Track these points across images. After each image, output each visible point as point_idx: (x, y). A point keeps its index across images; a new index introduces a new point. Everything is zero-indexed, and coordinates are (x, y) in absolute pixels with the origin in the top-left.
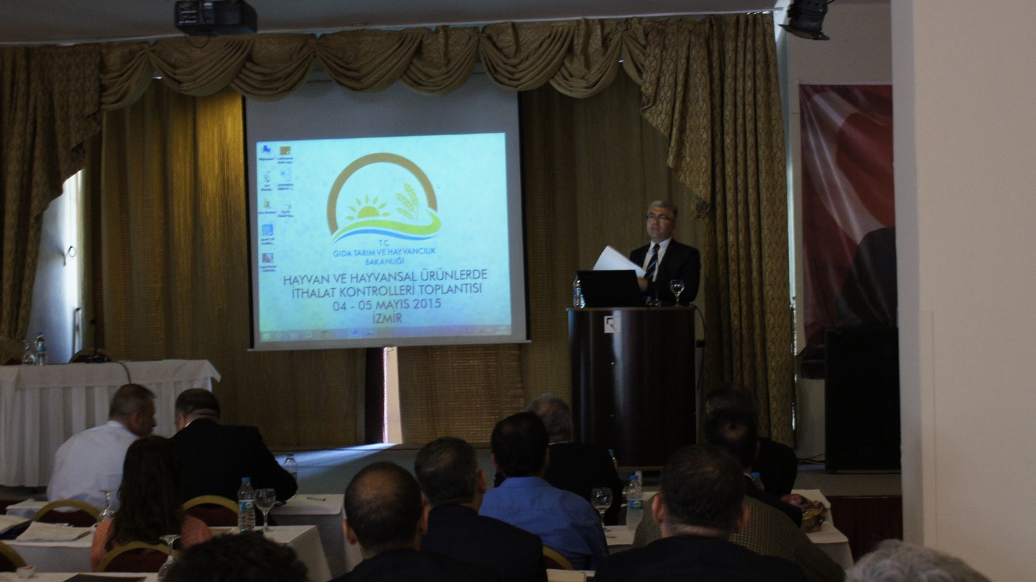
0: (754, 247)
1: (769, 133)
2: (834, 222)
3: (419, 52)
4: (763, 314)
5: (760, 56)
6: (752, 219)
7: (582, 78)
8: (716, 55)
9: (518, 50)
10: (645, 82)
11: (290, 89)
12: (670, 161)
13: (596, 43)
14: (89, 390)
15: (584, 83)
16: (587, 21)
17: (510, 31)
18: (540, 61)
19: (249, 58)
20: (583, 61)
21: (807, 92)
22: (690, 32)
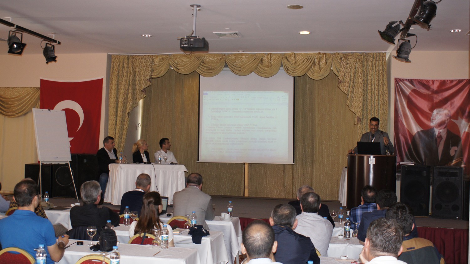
3: (261, 62)
8: (365, 67)
9: (296, 62)
10: (340, 75)
13: (323, 62)
15: (319, 75)
16: (320, 53)
17: (293, 56)
18: (304, 66)
19: (203, 62)
20: (318, 67)
21: (397, 81)
22: (357, 58)
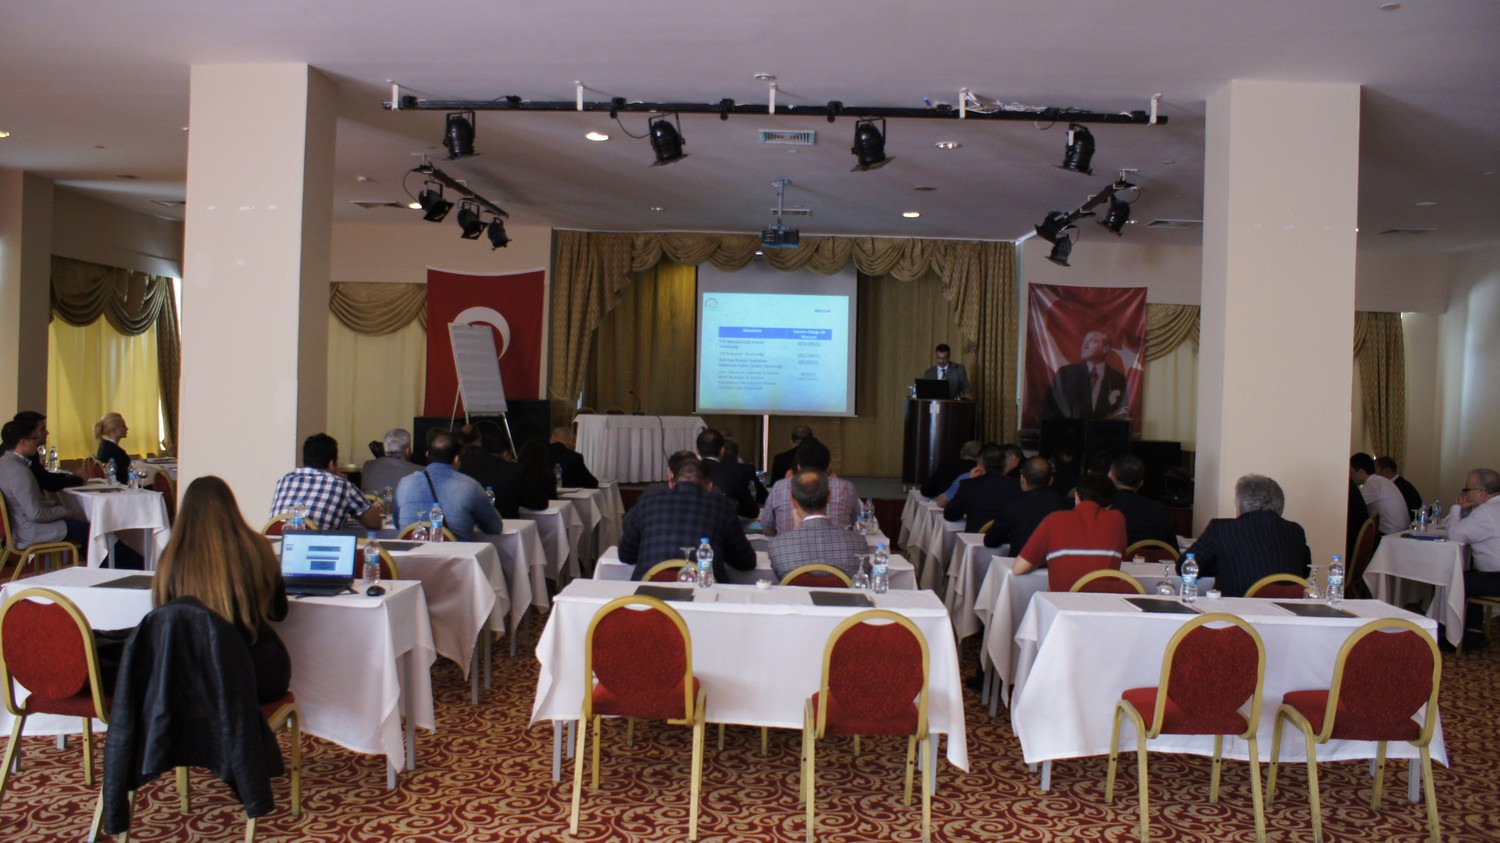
0: (999, 371)
1: (1010, 308)
2: (1043, 360)
3: (817, 250)
4: (1002, 407)
5: (1007, 265)
6: (999, 355)
7: (909, 271)
8: (983, 263)
9: (874, 253)
10: (944, 275)
11: (743, 266)
12: (957, 320)
13: (918, 251)
14: (641, 430)
15: (910, 274)
16: (913, 239)
17: (870, 242)
18: (887, 260)
19: (719, 247)
20: (910, 262)
21: (1032, 287)
22: (971, 250)
